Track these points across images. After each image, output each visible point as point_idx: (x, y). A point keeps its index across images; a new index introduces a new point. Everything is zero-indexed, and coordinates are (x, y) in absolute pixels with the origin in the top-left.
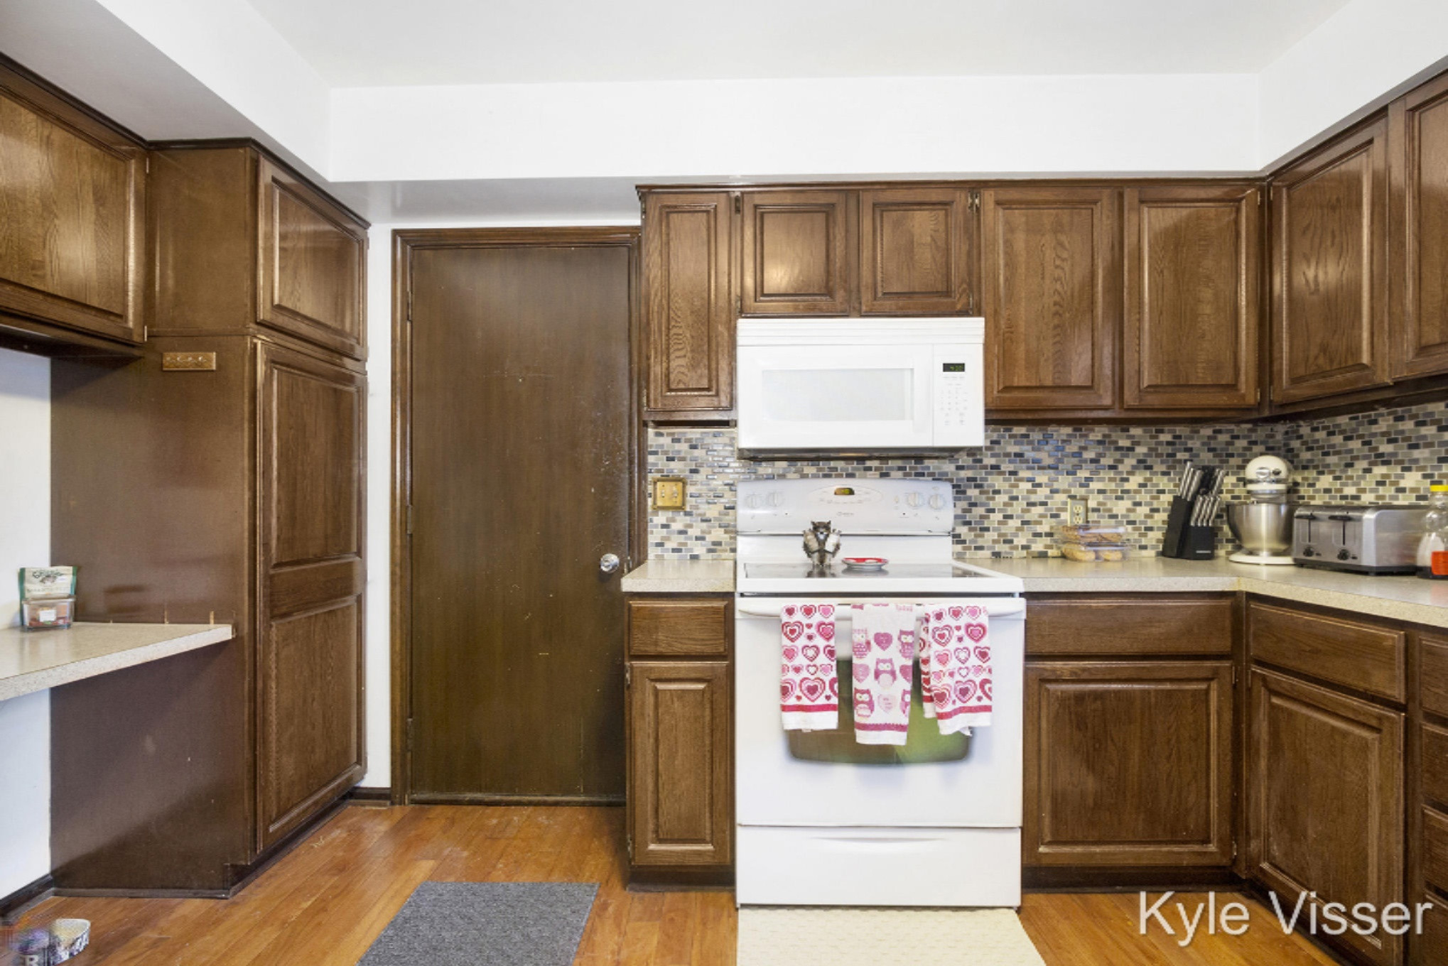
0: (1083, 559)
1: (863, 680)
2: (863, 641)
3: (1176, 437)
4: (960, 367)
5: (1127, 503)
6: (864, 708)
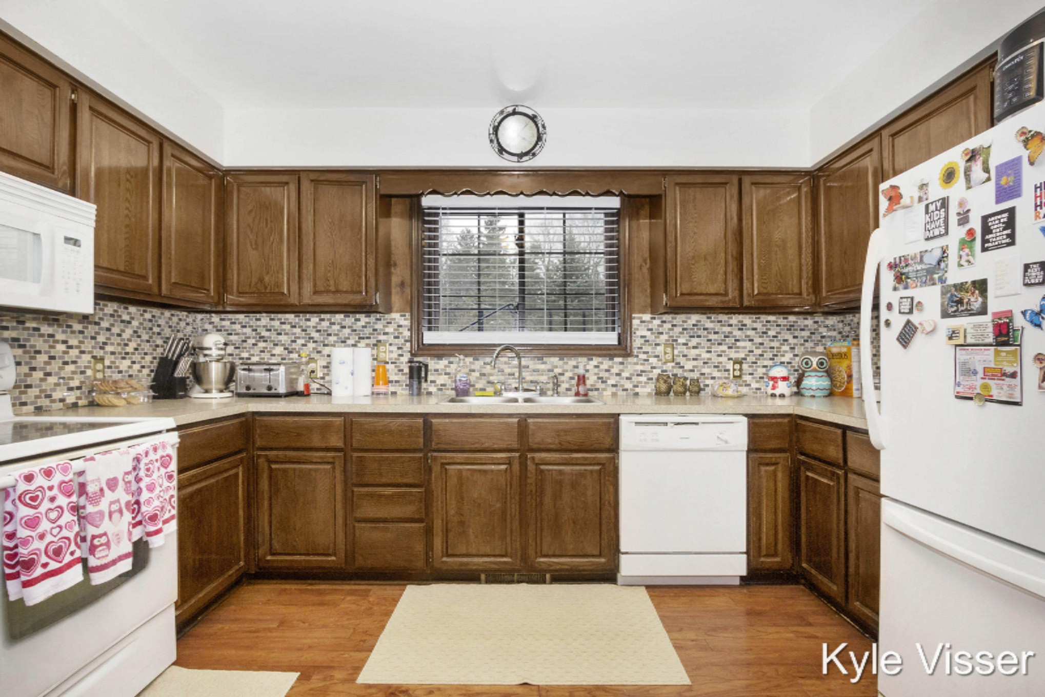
0: (118, 404)
1: (100, 525)
2: (97, 489)
3: (153, 316)
4: (76, 242)
5: (127, 363)
6: (103, 550)
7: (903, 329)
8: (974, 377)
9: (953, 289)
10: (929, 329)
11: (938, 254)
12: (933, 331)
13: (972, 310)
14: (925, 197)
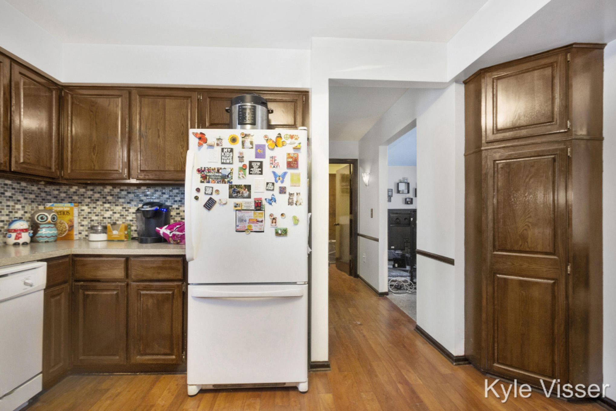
7: (208, 201)
8: (245, 223)
9: (235, 187)
10: (224, 202)
11: (229, 171)
12: (225, 204)
13: (244, 196)
14: (220, 144)
